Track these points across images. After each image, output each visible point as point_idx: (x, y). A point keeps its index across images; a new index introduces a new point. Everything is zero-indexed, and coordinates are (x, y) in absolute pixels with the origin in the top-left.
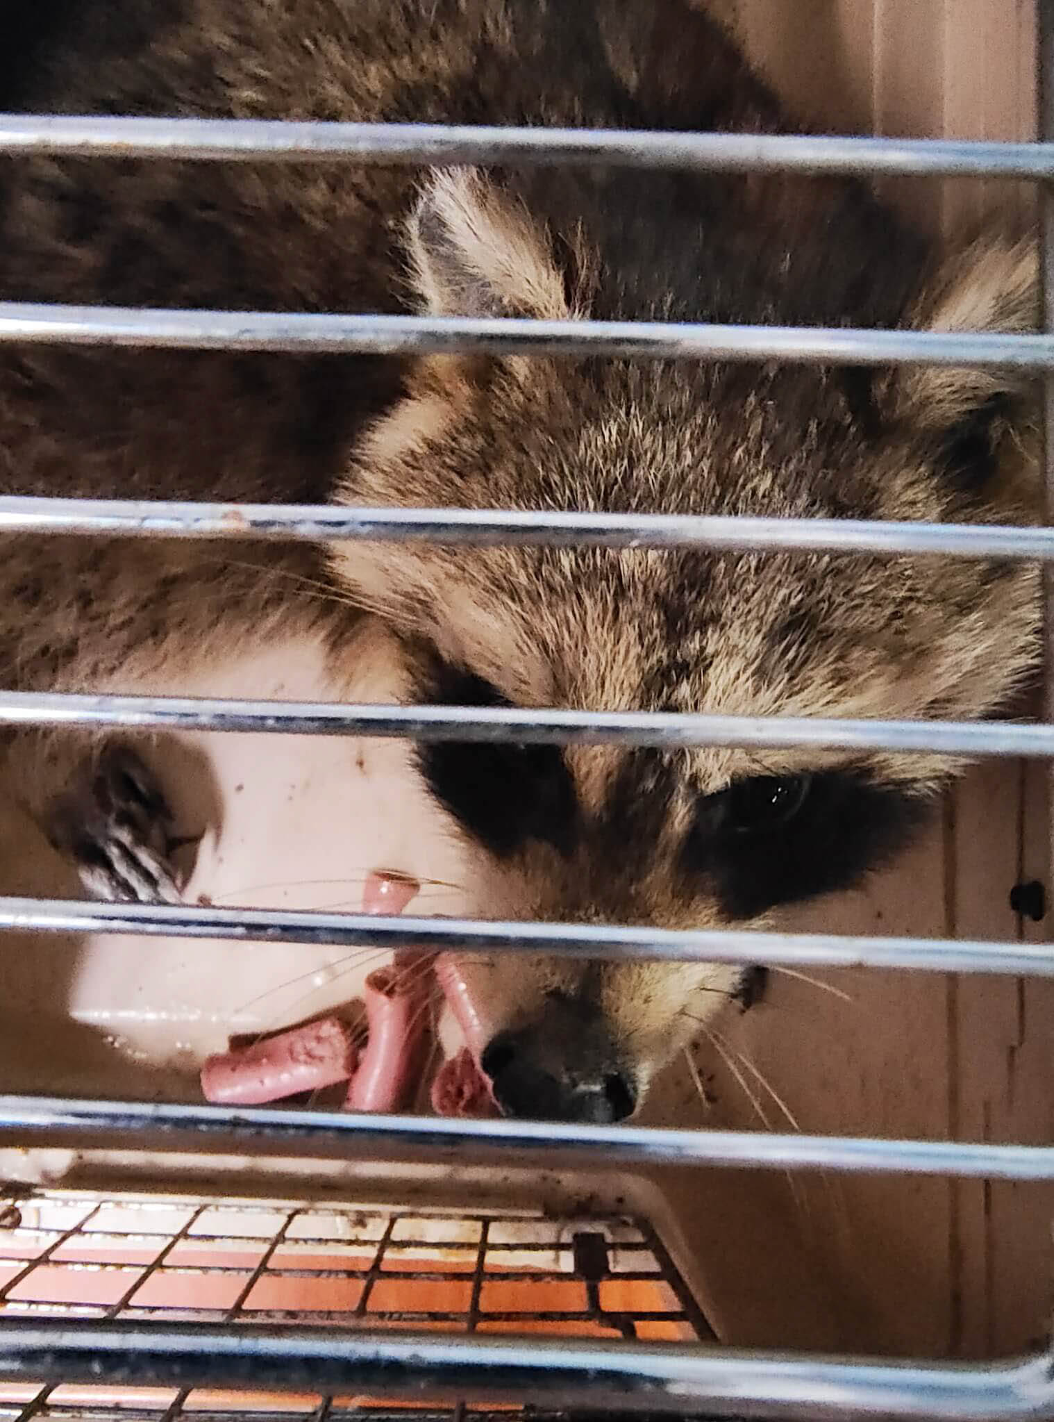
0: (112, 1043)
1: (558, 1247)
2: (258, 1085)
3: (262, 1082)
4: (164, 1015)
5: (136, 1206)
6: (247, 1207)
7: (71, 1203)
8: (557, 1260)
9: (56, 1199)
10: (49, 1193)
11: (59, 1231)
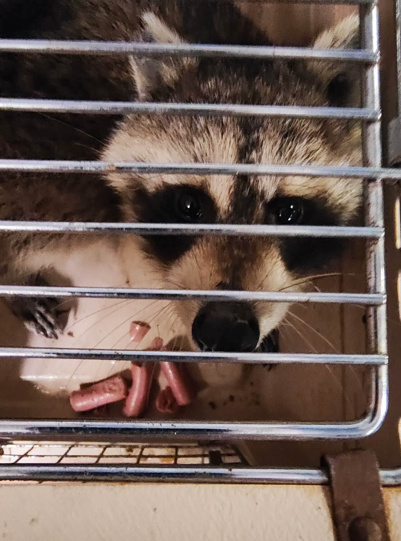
0: (36, 388)
1: (203, 456)
2: (92, 401)
3: (93, 400)
4: (56, 377)
5: (47, 446)
6: (89, 445)
7: (23, 446)
8: (203, 460)
9: (16, 444)
10: (14, 442)
11: (18, 456)
